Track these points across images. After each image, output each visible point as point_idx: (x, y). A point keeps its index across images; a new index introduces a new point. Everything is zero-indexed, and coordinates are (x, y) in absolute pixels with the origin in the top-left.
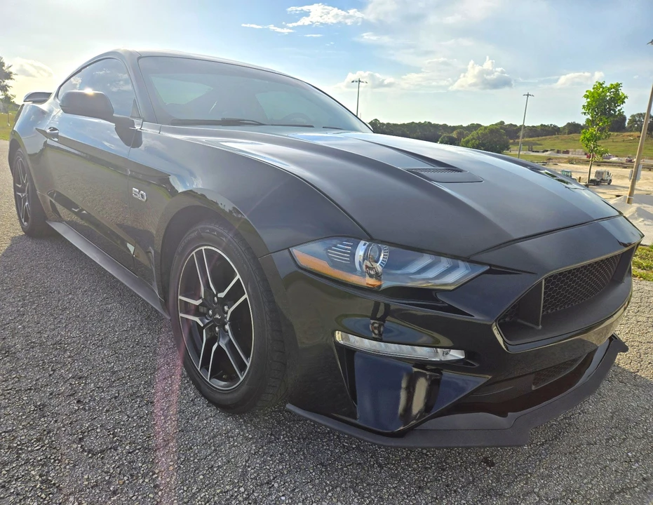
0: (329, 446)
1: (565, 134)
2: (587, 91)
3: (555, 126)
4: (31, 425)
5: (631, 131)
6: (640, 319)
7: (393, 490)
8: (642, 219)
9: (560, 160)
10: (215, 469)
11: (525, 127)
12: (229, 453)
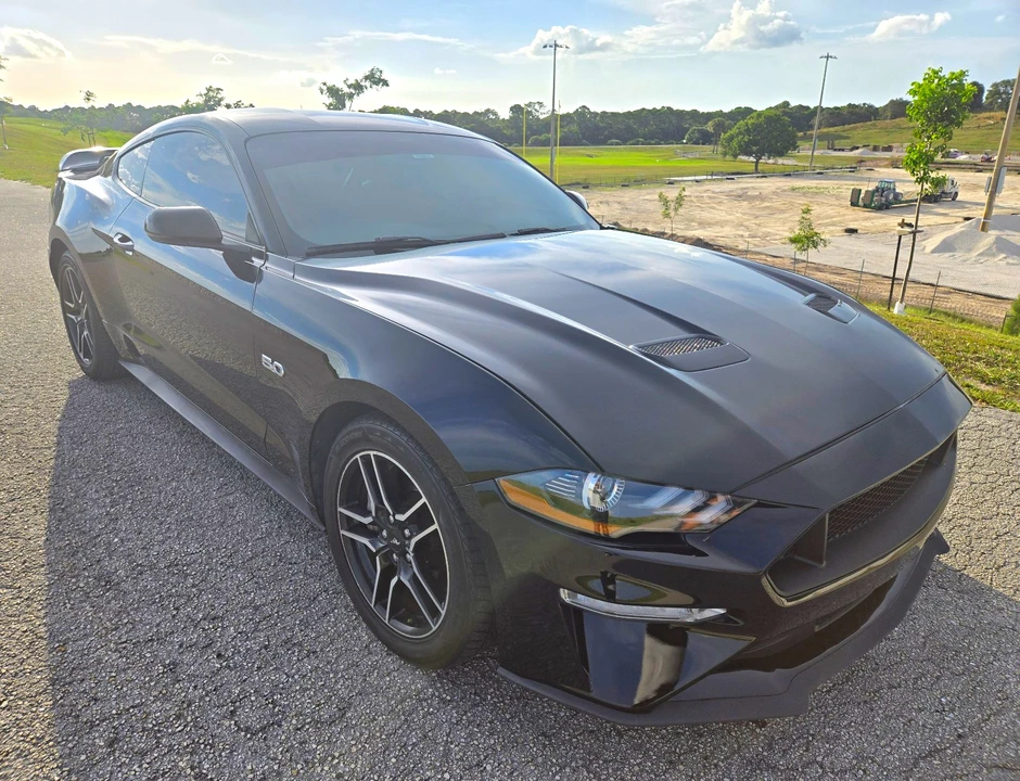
0: (551, 707)
1: (886, 119)
2: (913, 84)
3: (871, 107)
4: (164, 695)
5: (991, 110)
6: (976, 478)
7: (637, 768)
8: (1004, 255)
9: (877, 162)
10: (410, 748)
11: (822, 109)
12: (424, 724)
